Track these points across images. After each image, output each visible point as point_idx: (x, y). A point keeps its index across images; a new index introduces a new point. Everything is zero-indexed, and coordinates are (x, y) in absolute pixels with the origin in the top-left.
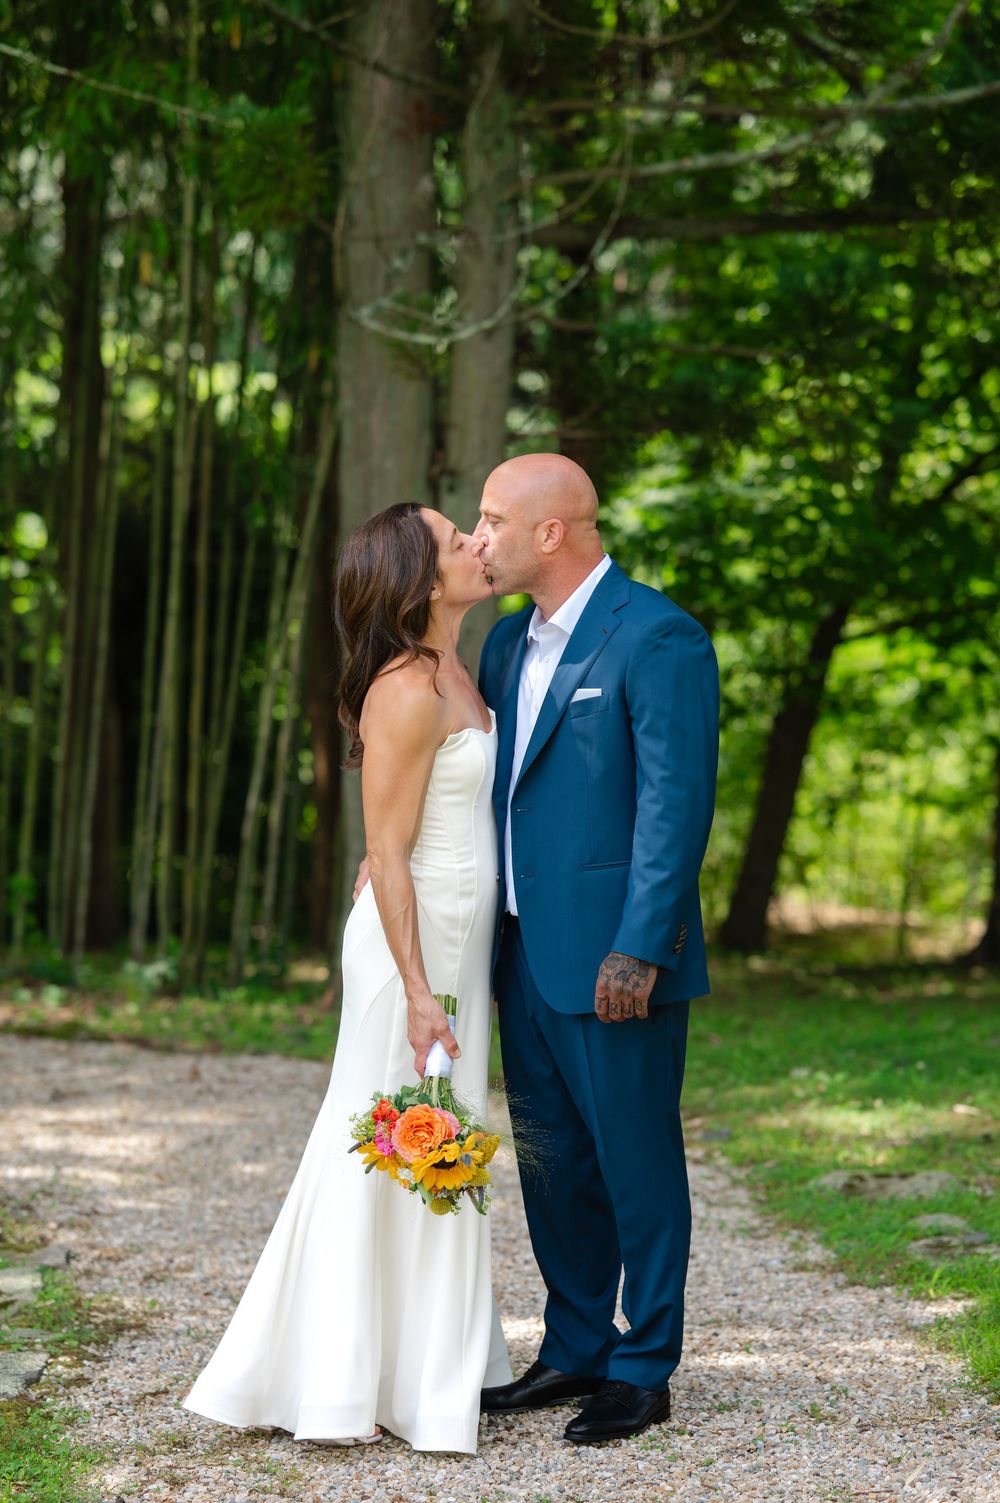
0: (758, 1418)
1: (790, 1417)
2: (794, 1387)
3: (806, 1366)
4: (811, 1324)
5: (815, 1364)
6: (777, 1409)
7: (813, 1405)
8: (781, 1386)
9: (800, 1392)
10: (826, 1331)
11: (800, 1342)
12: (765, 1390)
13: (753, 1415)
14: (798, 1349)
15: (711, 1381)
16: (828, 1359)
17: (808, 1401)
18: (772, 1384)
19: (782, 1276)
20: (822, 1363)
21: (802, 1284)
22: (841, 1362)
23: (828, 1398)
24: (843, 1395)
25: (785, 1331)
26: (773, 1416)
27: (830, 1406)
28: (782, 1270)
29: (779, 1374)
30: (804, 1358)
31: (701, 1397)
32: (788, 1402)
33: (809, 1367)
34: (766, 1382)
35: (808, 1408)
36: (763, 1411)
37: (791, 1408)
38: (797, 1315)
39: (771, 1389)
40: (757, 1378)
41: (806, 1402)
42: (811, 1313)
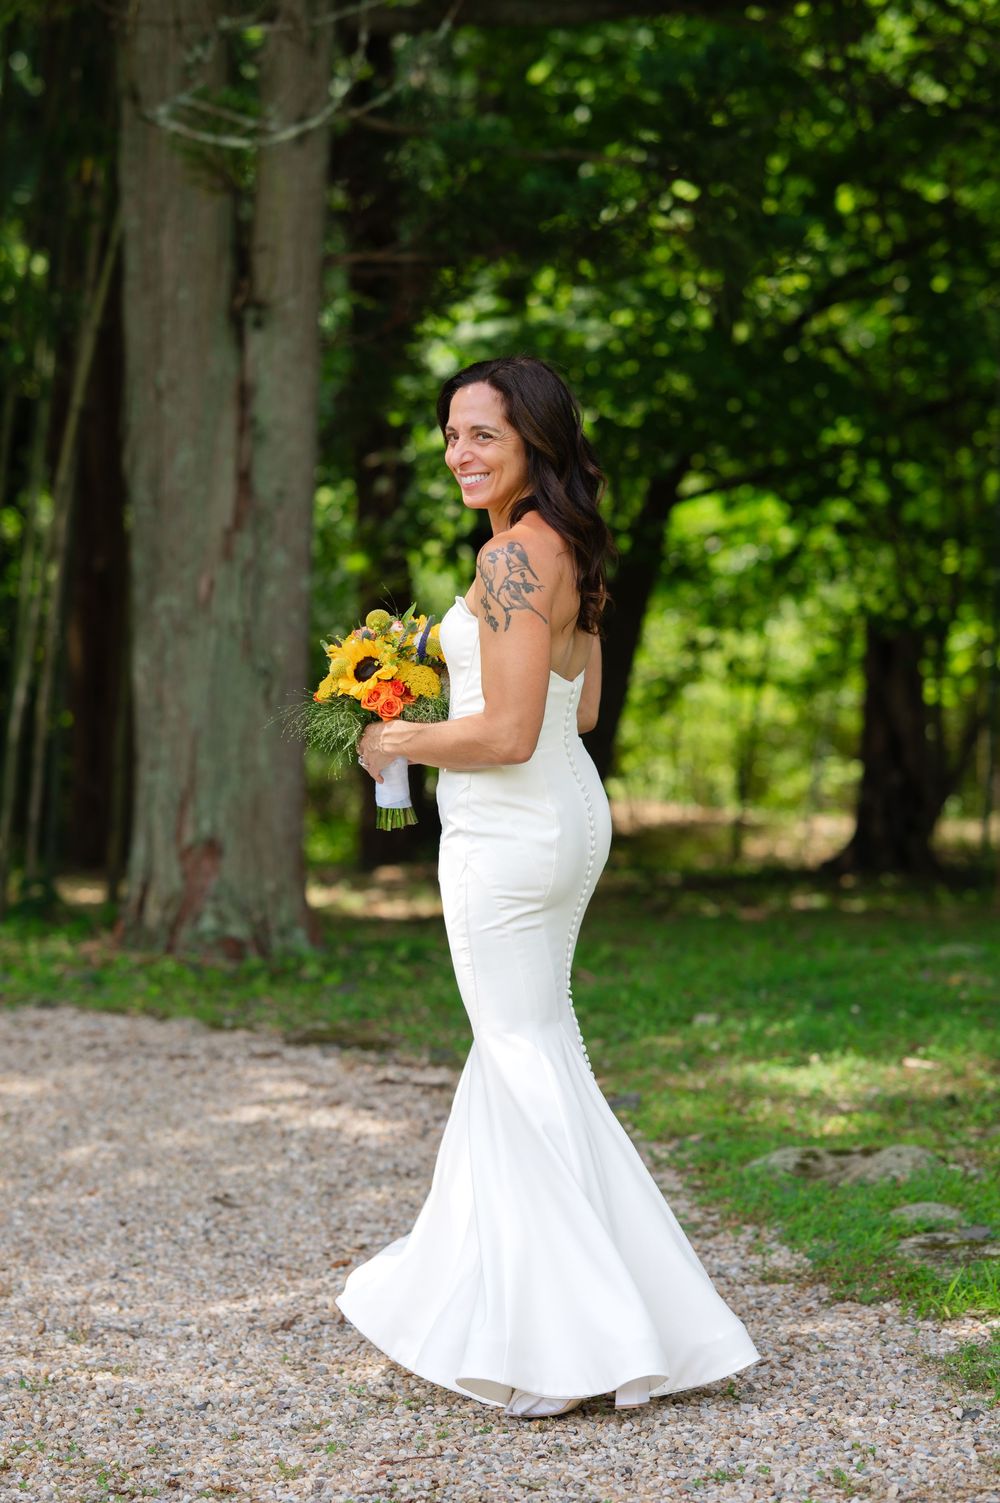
0: (769, 1491)
1: (811, 1489)
2: (805, 1445)
3: (812, 1415)
4: (803, 1355)
5: (821, 1412)
6: (791, 1477)
7: (838, 1473)
8: (787, 1444)
9: (813, 1451)
10: (825, 1366)
11: (796, 1382)
12: (768, 1450)
13: (762, 1486)
14: (796, 1392)
15: (698, 1439)
16: (837, 1405)
17: (828, 1466)
18: (775, 1442)
19: (749, 1289)
20: (831, 1411)
21: (777, 1300)
22: (853, 1407)
23: (851, 1460)
24: (870, 1455)
25: (773, 1367)
26: (788, 1488)
27: (857, 1471)
28: (747, 1281)
29: (781, 1428)
30: (807, 1404)
31: (689, 1462)
32: (802, 1466)
33: (816, 1416)
34: (766, 1437)
35: (831, 1475)
36: (773, 1481)
37: (807, 1476)
38: (783, 1344)
39: (775, 1449)
40: (755, 1433)
41: (825, 1467)
42: (800, 1340)
